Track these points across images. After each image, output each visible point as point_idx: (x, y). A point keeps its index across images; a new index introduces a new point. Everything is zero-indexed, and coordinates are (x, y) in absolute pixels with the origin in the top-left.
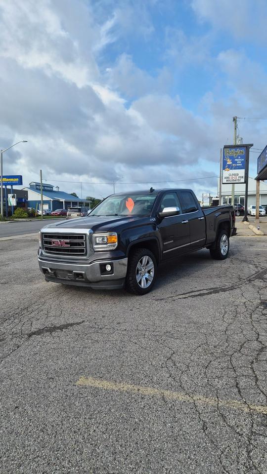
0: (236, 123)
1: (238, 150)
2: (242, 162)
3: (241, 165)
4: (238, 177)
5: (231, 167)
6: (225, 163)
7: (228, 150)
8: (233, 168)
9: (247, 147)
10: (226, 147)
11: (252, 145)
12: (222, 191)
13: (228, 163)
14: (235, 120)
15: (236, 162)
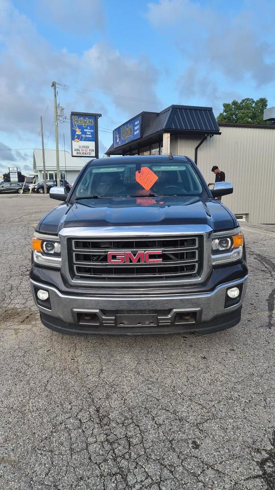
0: (55, 89)
1: (87, 120)
2: (92, 134)
3: (91, 136)
4: (88, 149)
5: (80, 138)
6: (73, 132)
7: (75, 118)
8: (83, 139)
9: (95, 117)
10: (73, 114)
11: (100, 115)
12: (46, 166)
13: (77, 133)
14: (54, 85)
15: (85, 133)
